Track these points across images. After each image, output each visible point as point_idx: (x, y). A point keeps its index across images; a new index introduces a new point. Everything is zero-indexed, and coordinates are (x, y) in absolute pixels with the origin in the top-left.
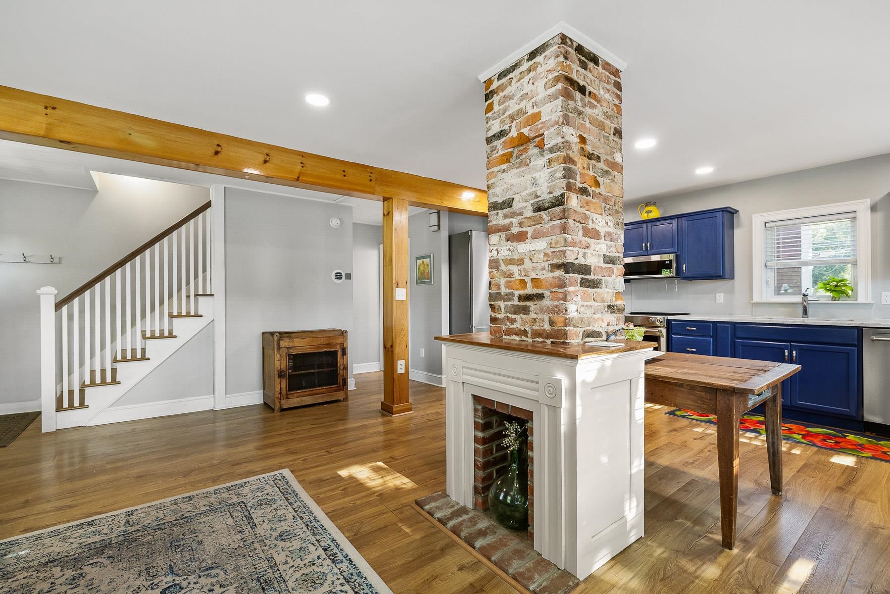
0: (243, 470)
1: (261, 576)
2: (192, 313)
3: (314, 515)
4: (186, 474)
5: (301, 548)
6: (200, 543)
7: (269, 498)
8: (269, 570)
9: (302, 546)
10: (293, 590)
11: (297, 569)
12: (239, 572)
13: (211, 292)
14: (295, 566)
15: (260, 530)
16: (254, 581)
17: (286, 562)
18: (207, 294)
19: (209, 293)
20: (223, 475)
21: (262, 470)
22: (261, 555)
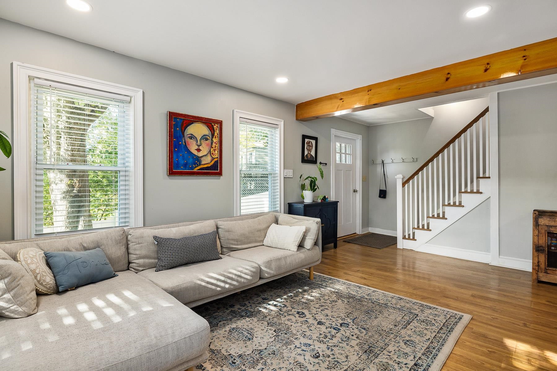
0: (446, 302)
1: (373, 347)
2: (475, 190)
3: (442, 347)
4: (415, 288)
5: (407, 353)
6: (376, 318)
7: (433, 322)
8: (379, 348)
9: (408, 353)
10: (373, 363)
11: (389, 359)
12: (370, 338)
13: (489, 176)
14: (390, 357)
15: (403, 332)
16: (368, 346)
17: (390, 352)
18: (486, 176)
19: (487, 176)
20: (431, 298)
21: (456, 308)
22: (387, 341)
